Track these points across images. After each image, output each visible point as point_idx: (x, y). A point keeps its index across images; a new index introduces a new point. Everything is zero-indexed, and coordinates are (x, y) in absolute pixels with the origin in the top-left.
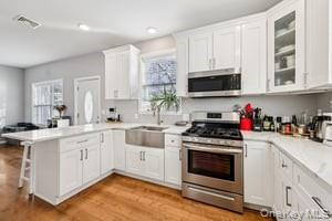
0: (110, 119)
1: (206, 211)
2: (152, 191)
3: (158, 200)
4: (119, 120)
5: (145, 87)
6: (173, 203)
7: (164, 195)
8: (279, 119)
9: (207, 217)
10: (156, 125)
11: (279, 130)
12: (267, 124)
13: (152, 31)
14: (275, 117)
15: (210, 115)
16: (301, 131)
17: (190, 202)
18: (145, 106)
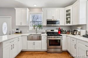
0: (17, 33)
1: (55, 55)
2: (38, 54)
3: (42, 56)
4: (21, 33)
5: (31, 22)
6: (46, 55)
7: (42, 54)
8: (65, 31)
9: (56, 56)
10: (36, 34)
11: (66, 33)
12: (63, 32)
13: (35, 5)
14: (64, 31)
15: (51, 30)
16: (71, 33)
17: (50, 54)
18: (31, 28)
